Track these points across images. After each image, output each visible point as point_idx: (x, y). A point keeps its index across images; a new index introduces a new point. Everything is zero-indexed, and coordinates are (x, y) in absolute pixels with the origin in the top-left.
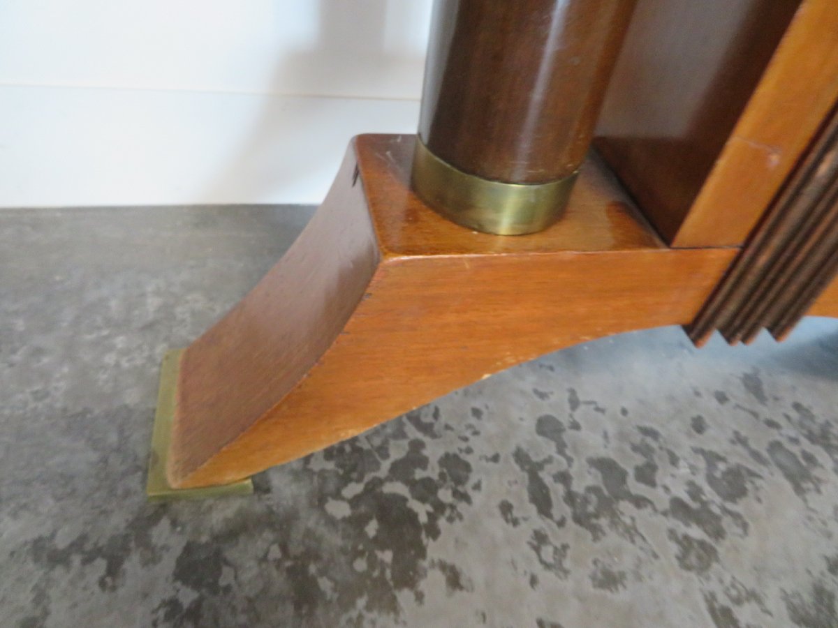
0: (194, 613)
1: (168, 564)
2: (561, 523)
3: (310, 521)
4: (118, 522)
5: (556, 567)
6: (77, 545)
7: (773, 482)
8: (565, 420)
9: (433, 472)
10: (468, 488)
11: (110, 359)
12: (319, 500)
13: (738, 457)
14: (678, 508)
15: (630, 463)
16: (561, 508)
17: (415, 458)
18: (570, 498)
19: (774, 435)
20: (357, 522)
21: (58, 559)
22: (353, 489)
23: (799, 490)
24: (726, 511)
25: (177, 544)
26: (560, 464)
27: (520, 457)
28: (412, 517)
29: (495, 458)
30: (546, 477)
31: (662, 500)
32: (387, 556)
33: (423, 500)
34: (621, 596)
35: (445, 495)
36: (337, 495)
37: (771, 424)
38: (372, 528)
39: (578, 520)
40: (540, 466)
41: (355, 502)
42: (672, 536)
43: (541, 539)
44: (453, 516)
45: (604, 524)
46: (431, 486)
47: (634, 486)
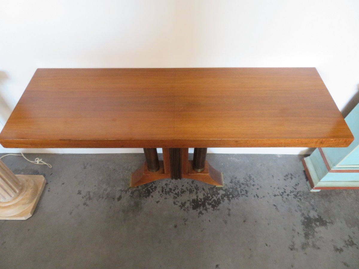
0: (132, 196)
1: (130, 193)
2: (163, 193)
3: (141, 191)
4: (126, 189)
5: (162, 197)
6: (124, 190)
7: (188, 192)
8: (168, 184)
10: (156, 189)
11: (126, 173)
12: (143, 189)
13: (185, 189)
14: (176, 194)
15: (173, 189)
16: (164, 192)
17: (152, 186)
18: (165, 191)
19: (191, 188)
20: (145, 191)
21: (122, 191)
22: (146, 188)
23: (190, 194)
24: (180, 194)
25: (131, 191)
26: (166, 188)
27: (162, 187)
28: (150, 191)
29: (160, 187)
30: (164, 189)
31: (174, 192)
32: (147, 194)
33: (152, 190)
34: (166, 200)
35: (154, 190)
36: (144, 189)
37: (192, 187)
38: (147, 192)
39: (165, 193)
40: (164, 188)
41: (146, 189)
42: (174, 196)
43: (161, 194)
44: (154, 192)
45: (167, 194)
46: (153, 189)
47: (172, 191)
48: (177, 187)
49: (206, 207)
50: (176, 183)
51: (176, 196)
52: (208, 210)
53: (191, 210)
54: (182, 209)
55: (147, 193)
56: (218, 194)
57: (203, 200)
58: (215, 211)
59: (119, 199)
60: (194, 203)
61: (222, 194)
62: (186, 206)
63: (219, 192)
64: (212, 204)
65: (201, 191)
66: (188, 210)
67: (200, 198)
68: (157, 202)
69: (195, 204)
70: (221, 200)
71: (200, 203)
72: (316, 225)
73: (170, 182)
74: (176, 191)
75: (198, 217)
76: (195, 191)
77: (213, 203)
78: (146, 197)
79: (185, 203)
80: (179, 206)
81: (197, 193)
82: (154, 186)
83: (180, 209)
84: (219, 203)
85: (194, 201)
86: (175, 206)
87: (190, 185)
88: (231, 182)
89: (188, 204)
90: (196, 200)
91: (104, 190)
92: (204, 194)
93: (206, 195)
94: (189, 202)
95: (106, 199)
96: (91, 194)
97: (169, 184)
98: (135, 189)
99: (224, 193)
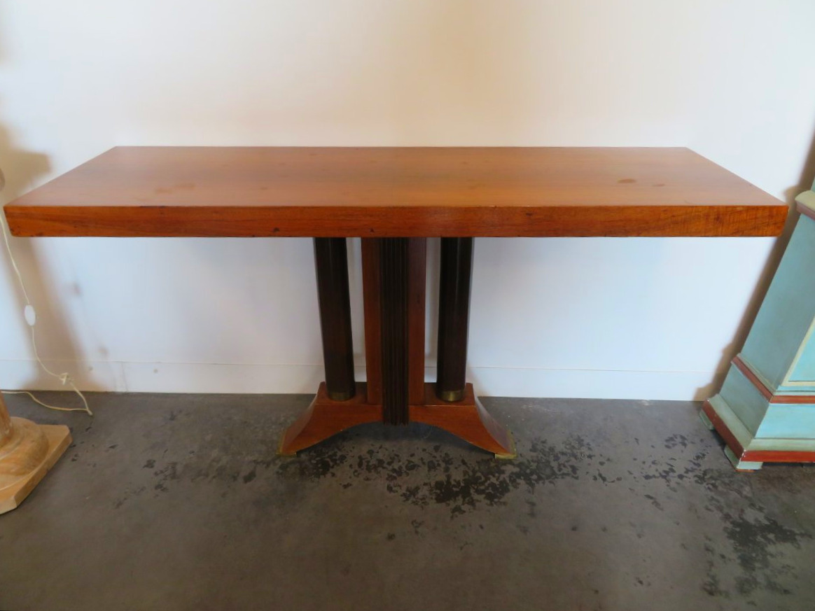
0: (281, 474)
1: (278, 466)
2: (362, 469)
3: (307, 463)
4: (269, 459)
5: (357, 476)
6: (262, 461)
7: (424, 468)
8: (376, 451)
9: (337, 457)
10: (344, 461)
11: (271, 430)
12: (310, 460)
13: (419, 463)
14: (394, 470)
15: (386, 461)
16: (364, 467)
17: (335, 454)
18: (367, 466)
19: (433, 459)
20: (317, 464)
21: (258, 463)
22: (318, 459)
23: (429, 470)
24: (406, 472)
25: (280, 464)
26: (369, 459)
27: (360, 457)
28: (329, 465)
30: (364, 461)
31: (390, 468)
32: (321, 470)
33: (333, 462)
34: (368, 482)
35: (338, 462)
36: (314, 459)
37: (435, 457)
38: (319, 465)
39: (367, 469)
40: (364, 459)
41: (318, 461)
42: (388, 474)
43: (356, 471)
44: (338, 465)
45: (373, 471)
46: (336, 460)
47: (385, 465)
48: (396, 457)
49: (472, 498)
50: (395, 449)
51: (395, 475)
52: (477, 504)
53: (433, 504)
54: (410, 502)
55: (320, 468)
56: (503, 472)
57: (462, 484)
58: (495, 505)
59: (249, 478)
60: (441, 490)
61: (512, 473)
62: (420, 495)
63: (503, 468)
64: (487, 491)
65: (457, 466)
66: (423, 503)
67: (455, 480)
68: (346, 486)
69: (443, 491)
70: (510, 484)
71: (455, 489)
72: (769, 540)
73: (381, 447)
74: (396, 466)
75: (452, 517)
76: (443, 465)
77: (490, 490)
78: (318, 475)
79: (417, 488)
80: (402, 496)
81: (447, 470)
82: (339, 454)
83: (404, 501)
84: (507, 490)
85: (439, 485)
86: (393, 494)
87: (431, 454)
88: (534, 449)
89: (424, 491)
90: (445, 483)
91: (213, 461)
92: (465, 473)
93: (471, 474)
94: (426, 488)
95: (214, 477)
96: (179, 468)
97: (378, 452)
98: (289, 460)
99: (516, 470)
